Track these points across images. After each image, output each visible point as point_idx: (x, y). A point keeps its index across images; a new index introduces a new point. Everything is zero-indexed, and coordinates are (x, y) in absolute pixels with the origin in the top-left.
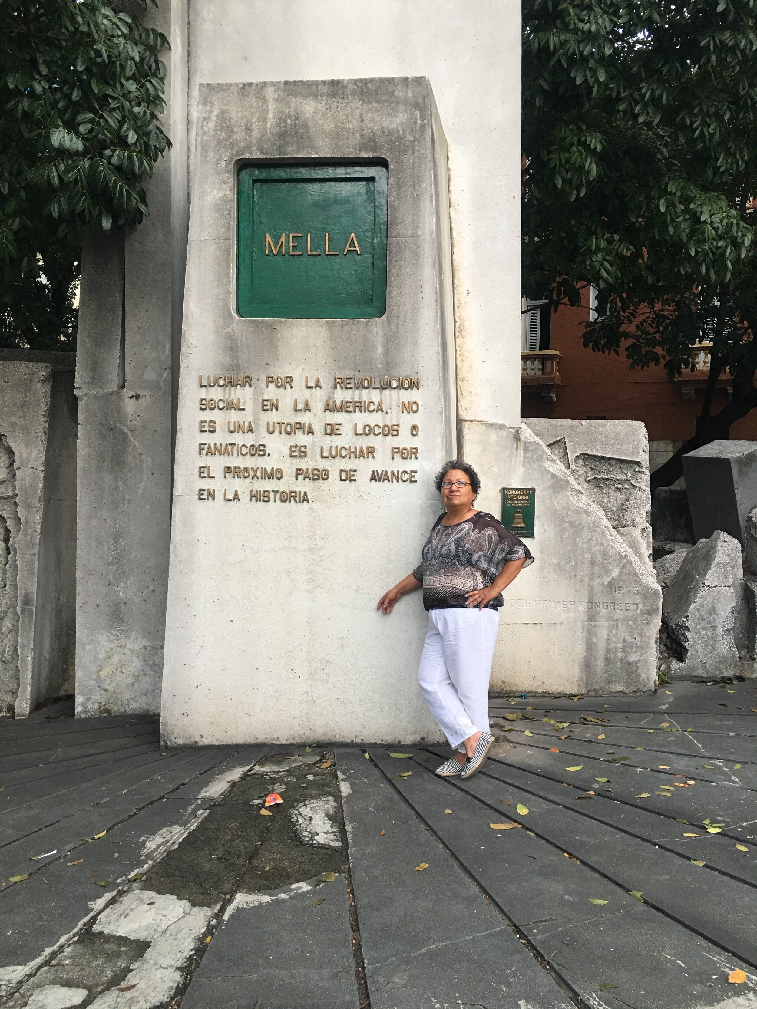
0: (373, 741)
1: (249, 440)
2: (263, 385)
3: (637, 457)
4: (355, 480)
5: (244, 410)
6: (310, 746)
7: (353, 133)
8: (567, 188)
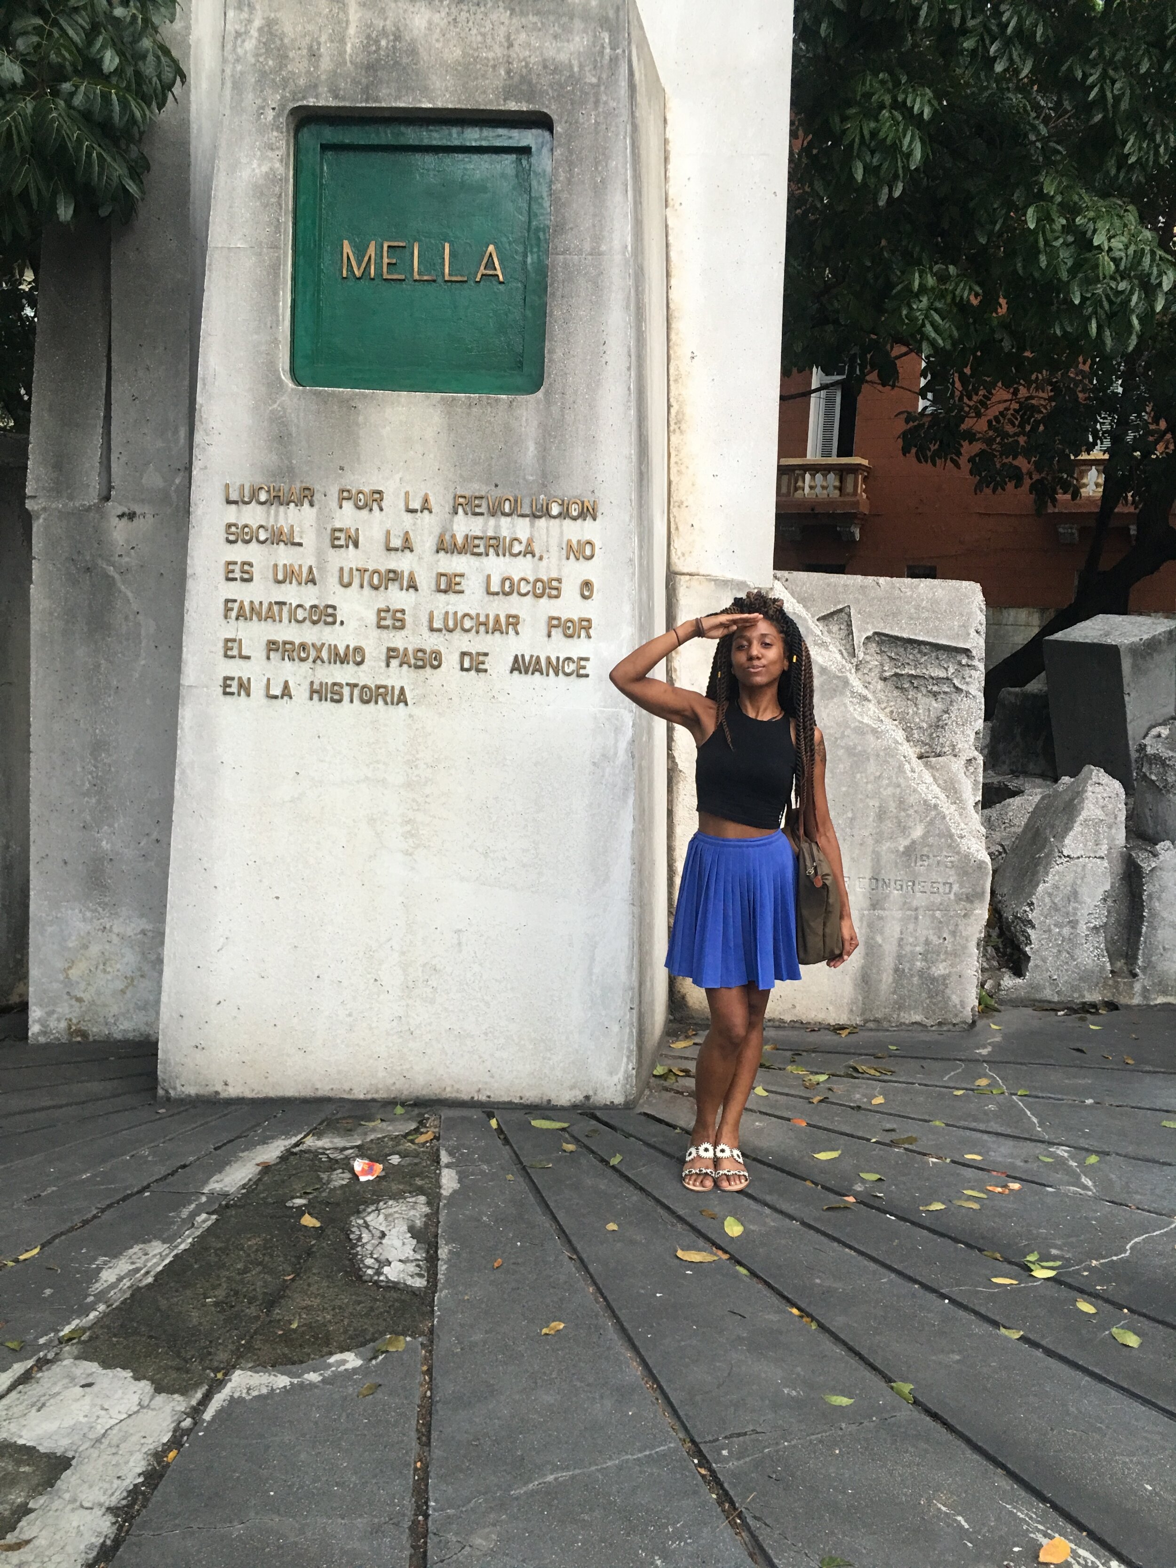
0: (506, 1099)
1: (309, 596)
2: (334, 504)
3: (965, 642)
4: (486, 671)
5: (300, 545)
6: (403, 1104)
7: (494, 67)
8: (872, 181)
